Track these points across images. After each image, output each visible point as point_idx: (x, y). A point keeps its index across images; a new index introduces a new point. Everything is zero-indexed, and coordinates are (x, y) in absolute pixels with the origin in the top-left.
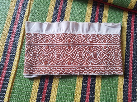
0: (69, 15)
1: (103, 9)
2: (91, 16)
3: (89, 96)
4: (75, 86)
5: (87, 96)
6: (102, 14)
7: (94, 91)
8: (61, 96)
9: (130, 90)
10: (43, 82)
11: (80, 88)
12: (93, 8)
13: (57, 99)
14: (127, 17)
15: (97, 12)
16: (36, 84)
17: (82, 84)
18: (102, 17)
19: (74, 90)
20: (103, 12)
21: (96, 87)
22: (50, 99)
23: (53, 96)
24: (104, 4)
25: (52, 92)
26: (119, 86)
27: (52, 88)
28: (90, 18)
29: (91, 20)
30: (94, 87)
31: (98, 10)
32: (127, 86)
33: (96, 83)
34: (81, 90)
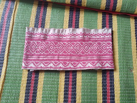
0: (49, 21)
1: (79, 13)
2: (69, 20)
3: (71, 93)
4: (58, 85)
5: (69, 93)
6: (79, 18)
7: (75, 88)
8: (46, 95)
9: (108, 84)
10: (30, 84)
11: (62, 86)
12: (70, 13)
13: (42, 98)
14: (102, 18)
15: (74, 17)
16: (24, 87)
17: (65, 82)
18: (78, 20)
19: (58, 88)
20: (79, 16)
21: (77, 83)
22: (37, 99)
23: (39, 95)
24: (80, 9)
25: (38, 92)
26: (98, 82)
27: (37, 88)
28: (68, 22)
29: (69, 24)
30: (75, 84)
31: (74, 15)
32: (106, 80)
33: (77, 80)
34: (64, 87)
